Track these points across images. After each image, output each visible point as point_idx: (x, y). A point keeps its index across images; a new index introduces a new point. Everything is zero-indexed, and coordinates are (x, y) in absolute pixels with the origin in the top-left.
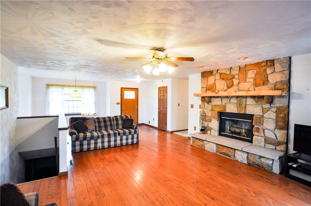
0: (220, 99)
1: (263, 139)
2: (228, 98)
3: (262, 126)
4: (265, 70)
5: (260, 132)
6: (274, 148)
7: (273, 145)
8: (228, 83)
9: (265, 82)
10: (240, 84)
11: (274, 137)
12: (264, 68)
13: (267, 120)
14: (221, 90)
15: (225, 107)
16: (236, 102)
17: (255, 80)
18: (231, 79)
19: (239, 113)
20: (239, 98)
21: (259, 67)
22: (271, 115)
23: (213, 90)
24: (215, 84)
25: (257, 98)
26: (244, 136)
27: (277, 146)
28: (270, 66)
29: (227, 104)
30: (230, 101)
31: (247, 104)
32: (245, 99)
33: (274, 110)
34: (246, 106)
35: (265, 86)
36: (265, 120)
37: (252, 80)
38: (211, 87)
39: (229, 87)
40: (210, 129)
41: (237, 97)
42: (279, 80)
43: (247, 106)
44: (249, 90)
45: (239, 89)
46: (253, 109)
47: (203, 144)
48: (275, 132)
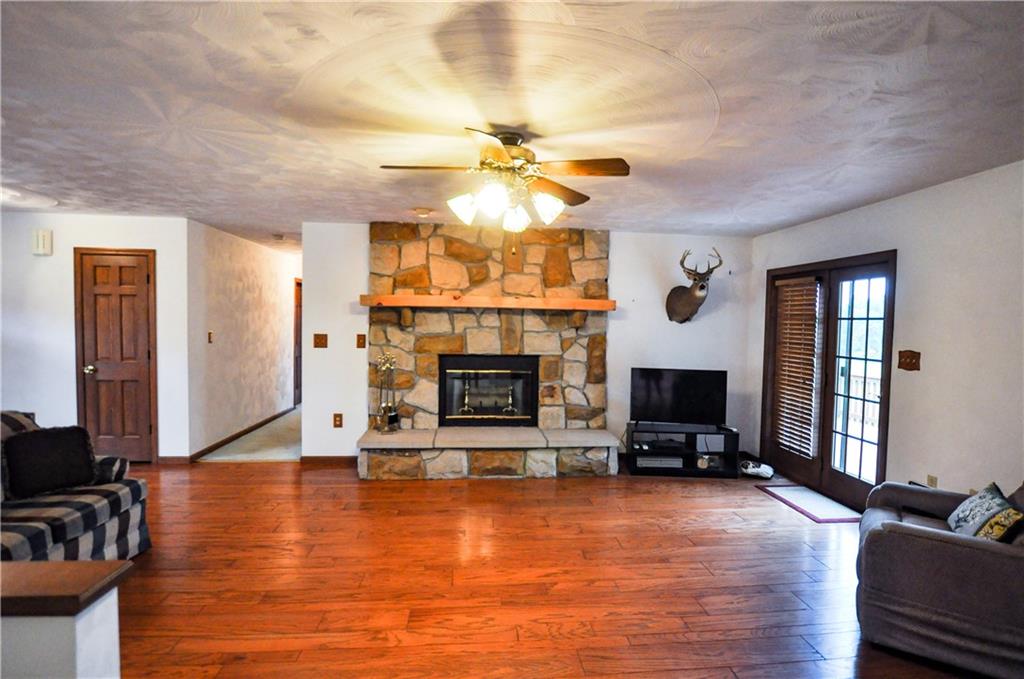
0: (445, 316)
1: (562, 411)
2: (474, 313)
3: (559, 381)
4: (566, 251)
5: (556, 396)
6: (585, 426)
7: (583, 419)
8: (474, 271)
9: (567, 278)
10: (506, 277)
11: (585, 403)
12: (562, 245)
13: (571, 367)
14: (449, 290)
15: (462, 338)
16: (497, 324)
17: (545, 270)
18: (482, 261)
19: (505, 353)
20: (507, 313)
21: (554, 240)
22: (578, 353)
23: (422, 285)
24: (427, 268)
25: (550, 315)
26: (512, 413)
27: (590, 419)
28: (577, 244)
29: (468, 331)
30: (479, 322)
31: (525, 329)
32: (519, 318)
33: (585, 341)
34: (522, 336)
35: (566, 288)
36: (567, 365)
37: (538, 271)
38: (411, 274)
39: (475, 282)
40: (412, 412)
41: (500, 311)
42: (593, 276)
43: (525, 335)
44: (532, 294)
45: (503, 291)
46: (539, 341)
47: (419, 463)
48: (585, 391)
